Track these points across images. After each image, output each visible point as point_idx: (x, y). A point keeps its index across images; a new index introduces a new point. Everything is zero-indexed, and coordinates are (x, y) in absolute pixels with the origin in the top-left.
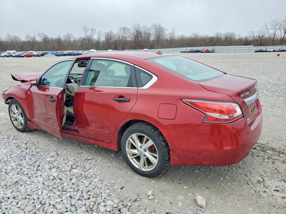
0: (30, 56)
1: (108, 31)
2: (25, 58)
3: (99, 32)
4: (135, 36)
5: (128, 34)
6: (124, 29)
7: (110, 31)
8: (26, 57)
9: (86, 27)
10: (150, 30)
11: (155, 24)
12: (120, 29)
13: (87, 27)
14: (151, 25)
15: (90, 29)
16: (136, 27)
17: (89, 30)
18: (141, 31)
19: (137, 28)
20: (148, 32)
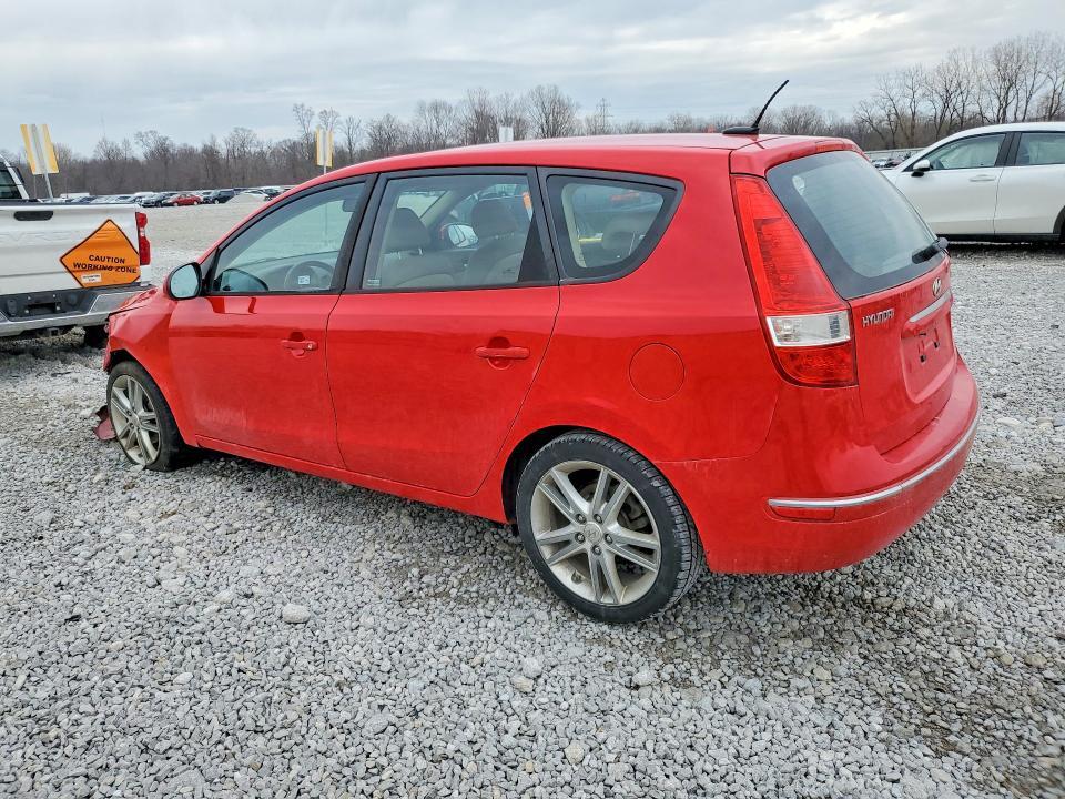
0: (189, 203)
1: (379, 118)
2: (176, 208)
3: (350, 121)
4: (472, 129)
5: (451, 125)
6: (436, 108)
7: (388, 116)
8: (179, 205)
9: (302, 106)
10: (523, 110)
11: (540, 88)
12: (421, 109)
13: (306, 107)
14: (525, 94)
15: (317, 111)
16: (476, 101)
17: (312, 115)
18: (492, 114)
19: (480, 104)
20: (518, 115)
